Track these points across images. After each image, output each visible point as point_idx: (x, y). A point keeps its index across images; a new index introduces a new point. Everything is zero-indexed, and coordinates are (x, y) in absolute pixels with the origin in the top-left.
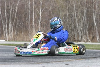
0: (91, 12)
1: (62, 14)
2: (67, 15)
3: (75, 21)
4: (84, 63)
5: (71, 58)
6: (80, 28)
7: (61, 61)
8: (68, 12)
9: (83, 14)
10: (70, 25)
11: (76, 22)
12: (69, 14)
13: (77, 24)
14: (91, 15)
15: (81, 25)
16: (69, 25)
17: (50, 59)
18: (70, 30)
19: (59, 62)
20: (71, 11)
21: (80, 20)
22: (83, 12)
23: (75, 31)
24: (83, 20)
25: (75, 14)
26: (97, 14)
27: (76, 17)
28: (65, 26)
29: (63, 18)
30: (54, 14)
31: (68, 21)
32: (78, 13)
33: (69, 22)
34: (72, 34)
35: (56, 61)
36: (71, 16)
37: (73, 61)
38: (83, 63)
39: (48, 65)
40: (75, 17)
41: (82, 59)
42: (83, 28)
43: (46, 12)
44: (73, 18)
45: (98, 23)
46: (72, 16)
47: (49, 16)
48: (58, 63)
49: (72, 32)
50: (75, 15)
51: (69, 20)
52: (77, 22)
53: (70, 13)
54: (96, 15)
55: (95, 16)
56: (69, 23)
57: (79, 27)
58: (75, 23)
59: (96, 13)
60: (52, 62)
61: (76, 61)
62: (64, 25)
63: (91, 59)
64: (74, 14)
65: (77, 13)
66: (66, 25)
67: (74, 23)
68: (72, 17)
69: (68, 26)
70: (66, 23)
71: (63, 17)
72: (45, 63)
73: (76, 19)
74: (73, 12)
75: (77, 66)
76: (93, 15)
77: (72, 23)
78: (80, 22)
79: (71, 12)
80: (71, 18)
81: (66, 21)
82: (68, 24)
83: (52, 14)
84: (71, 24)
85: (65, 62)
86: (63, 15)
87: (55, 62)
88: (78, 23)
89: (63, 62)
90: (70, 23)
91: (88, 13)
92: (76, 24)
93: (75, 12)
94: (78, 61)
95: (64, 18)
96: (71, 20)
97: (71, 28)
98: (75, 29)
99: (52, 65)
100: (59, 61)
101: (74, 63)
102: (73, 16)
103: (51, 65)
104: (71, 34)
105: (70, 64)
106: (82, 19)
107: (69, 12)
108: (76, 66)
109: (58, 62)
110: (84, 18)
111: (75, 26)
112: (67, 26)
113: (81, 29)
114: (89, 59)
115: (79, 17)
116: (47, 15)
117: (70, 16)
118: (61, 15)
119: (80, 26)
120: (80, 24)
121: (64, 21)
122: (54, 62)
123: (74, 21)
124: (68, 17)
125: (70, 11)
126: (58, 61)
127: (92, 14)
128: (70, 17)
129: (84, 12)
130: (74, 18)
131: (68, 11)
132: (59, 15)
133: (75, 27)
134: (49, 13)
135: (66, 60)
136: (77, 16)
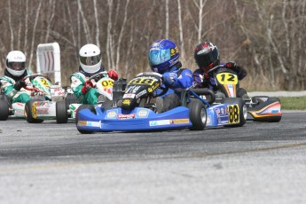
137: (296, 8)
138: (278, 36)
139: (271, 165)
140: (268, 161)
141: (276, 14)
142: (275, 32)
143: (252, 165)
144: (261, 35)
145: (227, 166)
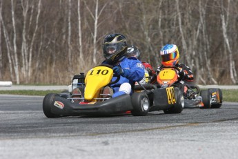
0: (216, 13)
1: (148, 20)
2: (160, 20)
3: (178, 36)
4: (201, 132)
5: (169, 123)
6: (190, 51)
7: (145, 130)
8: (161, 14)
9: (199, 19)
11: (181, 38)
12: (164, 19)
13: (184, 43)
14: (216, 19)
15: (192, 43)
16: (164, 44)
17: (119, 125)
19: (141, 130)
20: (168, 11)
21: (190, 31)
22: (198, 13)
24: (198, 31)
25: (177, 17)
26: (231, 19)
27: (180, 26)
30: (128, 18)
31: (161, 34)
32: (185, 16)
33: (164, 36)
36: (169, 23)
37: (174, 128)
38: (198, 133)
39: (115, 138)
40: (177, 24)
41: (195, 123)
42: (198, 50)
43: (109, 14)
44: (174, 28)
45: (233, 39)
46: (171, 22)
47: (117, 23)
48: (138, 135)
50: (177, 20)
51: (165, 32)
52: (183, 38)
53: (166, 16)
54: (228, 19)
55: (227, 23)
56: (164, 40)
57: (188, 49)
58: (178, 39)
59: (228, 14)
60: (123, 132)
61: (182, 128)
62: (152, 45)
63: (217, 123)
64: (175, 17)
65: (183, 15)
67: (175, 40)
68: (171, 25)
70: (157, 40)
71: (149, 25)
72: (108, 135)
73: (181, 29)
74: (173, 12)
75: (184, 140)
76: (221, 20)
78: (191, 36)
79: (169, 14)
80: (170, 27)
81: (157, 35)
82: (162, 42)
83: (123, 20)
85: (155, 131)
86: (150, 21)
87: (133, 131)
88: (186, 39)
89: (150, 131)
91: (210, 16)
92: (181, 43)
93: (179, 14)
94: (186, 128)
95: (153, 28)
96: (170, 31)
99: (124, 140)
100: (142, 128)
101: (176, 133)
102: (173, 24)
103: (121, 139)
105: (168, 136)
106: (195, 31)
107: (164, 13)
108: (181, 140)
109: (139, 130)
110: (199, 27)
111: (180, 48)
113: (194, 53)
114: (214, 124)
115: (189, 25)
116: (112, 22)
117: (167, 23)
119: (190, 47)
120: (190, 42)
121: (153, 34)
122: (129, 131)
123: (175, 36)
124: (162, 26)
125: (166, 12)
126: (139, 128)
127: (218, 17)
128: (166, 26)
129: (201, 13)
130: (177, 28)
131: (161, 12)
132: (142, 21)
134: (118, 17)
135: (156, 126)
136: (183, 23)
137: (169, 21)
138: (155, 43)
139: (147, 142)
140: (144, 139)
141: (153, 25)
142: (153, 39)
143: (132, 142)
144: (142, 41)
145: (113, 143)
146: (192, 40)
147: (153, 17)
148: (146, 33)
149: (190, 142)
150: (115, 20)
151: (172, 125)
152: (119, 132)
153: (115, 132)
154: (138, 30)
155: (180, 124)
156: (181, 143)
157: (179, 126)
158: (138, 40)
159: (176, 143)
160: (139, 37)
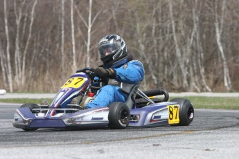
0: (210, 21)
1: (142, 27)
2: (154, 27)
3: (172, 44)
4: (197, 140)
5: (164, 131)
6: (184, 59)
7: (140, 138)
8: (155, 22)
9: (192, 26)
10: (161, 53)
11: (175, 46)
12: (158, 26)
13: (178, 51)
14: (210, 27)
15: (186, 51)
16: (158, 52)
18: (161, 65)
19: (136, 138)
20: (162, 19)
21: (185, 40)
22: (193, 21)
23: (174, 66)
24: (192, 39)
25: (171, 25)
26: (225, 26)
27: (174, 34)
28: (148, 54)
29: (145, 35)
30: (122, 26)
31: (155, 42)
32: (179, 24)
33: (158, 44)
34: (166, 72)
35: (129, 137)
36: (163, 31)
37: (169, 136)
38: (193, 141)
39: (110, 147)
40: (171, 32)
41: (191, 131)
42: (192, 58)
43: (102, 22)
44: (167, 36)
45: (227, 46)
46: (165, 30)
47: (110, 30)
48: (133, 143)
49: (166, 69)
50: (171, 28)
51: (159, 40)
52: (177, 46)
53: (160, 24)
54: (222, 27)
55: (221, 31)
56: (158, 48)
57: (182, 57)
58: (172, 47)
59: (222, 21)
60: (119, 140)
61: (177, 135)
62: (146, 53)
63: (212, 131)
64: (169, 25)
65: (176, 22)
66: (150, 52)
67: (169, 48)
68: (165, 32)
69: (156, 54)
70: (150, 49)
71: (143, 33)
72: (103, 143)
73: (175, 37)
74: (166, 20)
75: (179, 148)
76: (215, 28)
77: (166, 48)
78: (185, 44)
79: (163, 22)
80: (164, 35)
81: (151, 42)
82: (156, 50)
83: (117, 28)
84: (163, 50)
85: (150, 139)
86: (143, 29)
87: (127, 139)
88: (180, 47)
89: (146, 139)
90: (161, 47)
91: (204, 23)
92: (175, 51)
93: (173, 22)
94: (181, 135)
95: (147, 37)
96: (164, 39)
97: (164, 59)
98: (173, 63)
99: (119, 148)
100: (137, 136)
101: (172, 141)
102: (167, 32)
103: (117, 147)
104: (164, 74)
105: (164, 144)
106: (188, 38)
107: (157, 21)
108: (177, 148)
109: (134, 138)
110: (193, 34)
111: (173, 55)
112: (155, 56)
113: (188, 61)
114: (209, 131)
115: (183, 33)
116: (105, 30)
117: (161, 30)
118: (138, 30)
119: (184, 55)
120: (184, 50)
121: (147, 42)
122: (124, 139)
123: (169, 43)
124: (155, 34)
125: (160, 20)
126: (134, 136)
127: (212, 25)
128: (160, 34)
129: (195, 21)
130: (170, 35)
131: (155, 20)
132: (135, 29)
133: (173, 57)
134: (111, 25)
135: (152, 134)
136: (177, 31)
146: (186, 48)
147: (147, 25)
148: (140, 41)
149: (185, 150)
150: (109, 28)
151: (167, 133)
152: (114, 140)
153: (111, 141)
154: (132, 38)
155: (175, 132)
156: (176, 151)
157: (174, 134)
158: (132, 48)
159: (171, 151)
160: (133, 45)
